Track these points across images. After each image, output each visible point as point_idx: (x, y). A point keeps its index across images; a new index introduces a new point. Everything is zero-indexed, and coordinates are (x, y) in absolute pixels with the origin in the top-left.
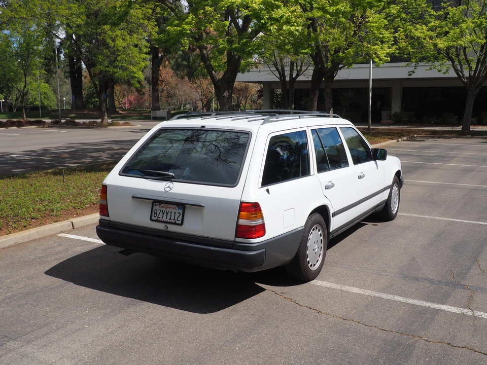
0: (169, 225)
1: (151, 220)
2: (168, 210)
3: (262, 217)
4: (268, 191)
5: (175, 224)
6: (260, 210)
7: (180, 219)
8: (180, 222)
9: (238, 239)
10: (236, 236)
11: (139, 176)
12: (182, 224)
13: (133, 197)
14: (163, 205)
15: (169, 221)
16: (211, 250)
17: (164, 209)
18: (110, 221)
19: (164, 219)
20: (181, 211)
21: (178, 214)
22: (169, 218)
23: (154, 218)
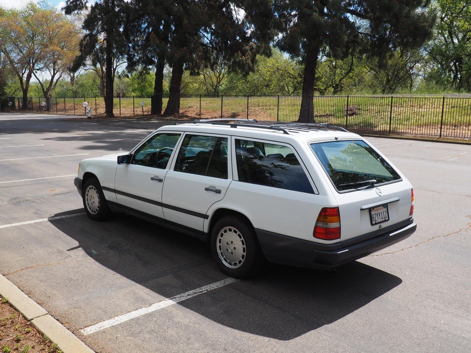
0: (382, 224)
1: (372, 224)
5: (386, 221)
7: (387, 216)
8: (387, 219)
11: (355, 189)
12: (389, 220)
13: (361, 210)
14: (375, 209)
15: (382, 220)
17: (376, 212)
19: (379, 221)
20: (386, 209)
21: (385, 213)
22: (381, 218)
23: (374, 223)
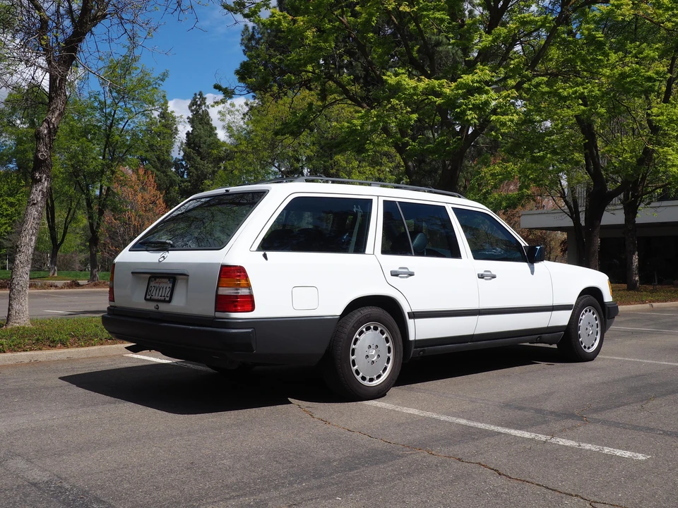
0: (160, 305)
1: (146, 299)
2: (161, 285)
3: (249, 286)
4: (265, 256)
5: (164, 301)
6: (246, 277)
7: (169, 295)
8: (167, 299)
9: (219, 314)
10: (217, 310)
12: (170, 301)
13: (132, 273)
14: (158, 280)
15: (159, 298)
16: (189, 329)
17: (157, 285)
18: (115, 307)
19: (156, 297)
20: (171, 285)
21: (168, 290)
22: (160, 295)
23: (148, 297)
